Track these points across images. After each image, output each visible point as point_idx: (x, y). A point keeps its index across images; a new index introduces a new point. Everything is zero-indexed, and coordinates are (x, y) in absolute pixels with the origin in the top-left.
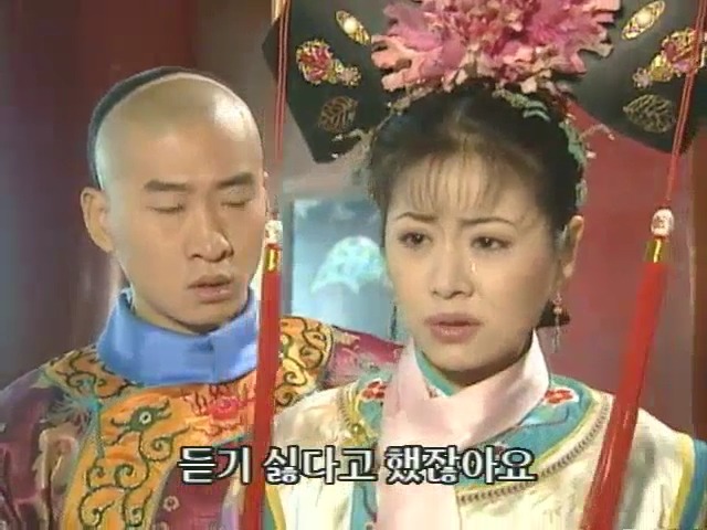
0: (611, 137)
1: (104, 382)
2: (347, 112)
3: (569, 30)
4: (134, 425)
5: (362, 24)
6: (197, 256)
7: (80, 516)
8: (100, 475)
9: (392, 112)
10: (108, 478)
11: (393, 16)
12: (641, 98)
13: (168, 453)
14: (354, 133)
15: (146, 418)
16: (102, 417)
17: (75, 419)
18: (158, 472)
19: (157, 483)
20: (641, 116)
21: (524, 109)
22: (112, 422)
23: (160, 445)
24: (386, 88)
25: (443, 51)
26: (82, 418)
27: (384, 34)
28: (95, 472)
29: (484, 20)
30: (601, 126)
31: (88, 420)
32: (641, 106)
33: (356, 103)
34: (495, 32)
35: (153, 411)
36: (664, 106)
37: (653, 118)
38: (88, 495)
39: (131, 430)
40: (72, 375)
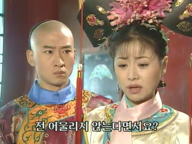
0: (174, 34)
1: (30, 104)
2: (101, 33)
3: (160, 6)
4: (37, 115)
5: (104, 9)
7: (23, 138)
9: (114, 32)
10: (30, 129)
11: (112, 6)
12: (181, 23)
13: (46, 122)
14: (103, 38)
15: (40, 113)
16: (29, 112)
17: (22, 113)
20: (182, 27)
21: (150, 28)
22: (32, 114)
23: (44, 120)
24: (111, 25)
25: (126, 14)
26: (24, 113)
27: (110, 11)
28: (27, 127)
29: (137, 5)
30: (171, 31)
31: (25, 114)
32: (181, 25)
33: (104, 30)
34: (140, 8)
35: (42, 111)
36: (187, 24)
37: (185, 28)
38: (25, 133)
40: (21, 102)
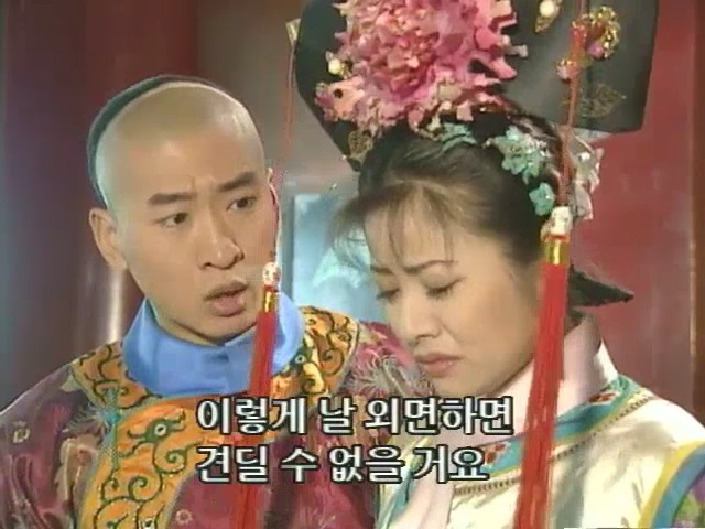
1: (127, 390)
4: (150, 437)
6: (209, 264)
8: (115, 486)
10: (123, 490)
13: (182, 466)
16: (119, 428)
17: (96, 431)
18: (171, 485)
19: (170, 496)
22: (130, 435)
23: (175, 458)
28: (110, 484)
31: (107, 431)
35: (168, 423)
38: (104, 507)
39: (146, 441)
40: (100, 382)
